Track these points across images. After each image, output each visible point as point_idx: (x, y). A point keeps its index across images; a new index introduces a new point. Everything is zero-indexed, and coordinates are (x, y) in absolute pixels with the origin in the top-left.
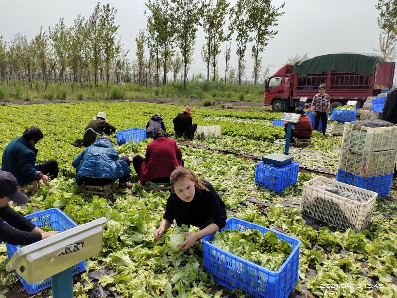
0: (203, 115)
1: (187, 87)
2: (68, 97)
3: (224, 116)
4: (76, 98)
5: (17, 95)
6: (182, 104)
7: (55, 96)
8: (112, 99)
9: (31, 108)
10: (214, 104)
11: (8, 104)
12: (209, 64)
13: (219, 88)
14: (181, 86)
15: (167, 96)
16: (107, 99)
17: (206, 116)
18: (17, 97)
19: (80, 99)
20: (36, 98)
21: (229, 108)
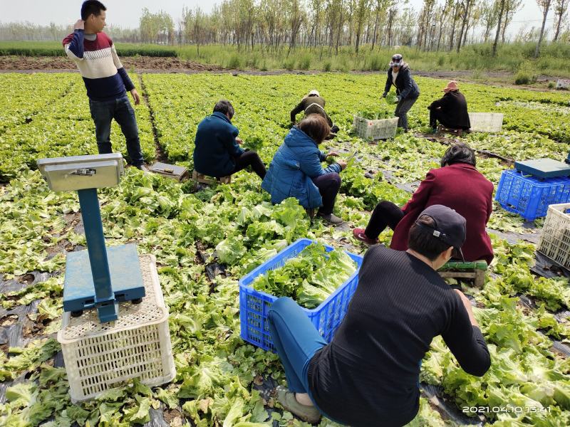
0: (497, 98)
1: (499, 52)
2: (312, 67)
3: (536, 101)
4: (322, 68)
5: (254, 64)
6: (476, 80)
7: (296, 65)
8: (369, 70)
9: (261, 79)
10: (534, 81)
11: (240, 75)
12: (547, 10)
13: (559, 53)
14: (487, 51)
15: (457, 67)
16: (363, 71)
17: (502, 99)
18: (253, 65)
19: (327, 69)
20: (274, 67)
21: (562, 89)
